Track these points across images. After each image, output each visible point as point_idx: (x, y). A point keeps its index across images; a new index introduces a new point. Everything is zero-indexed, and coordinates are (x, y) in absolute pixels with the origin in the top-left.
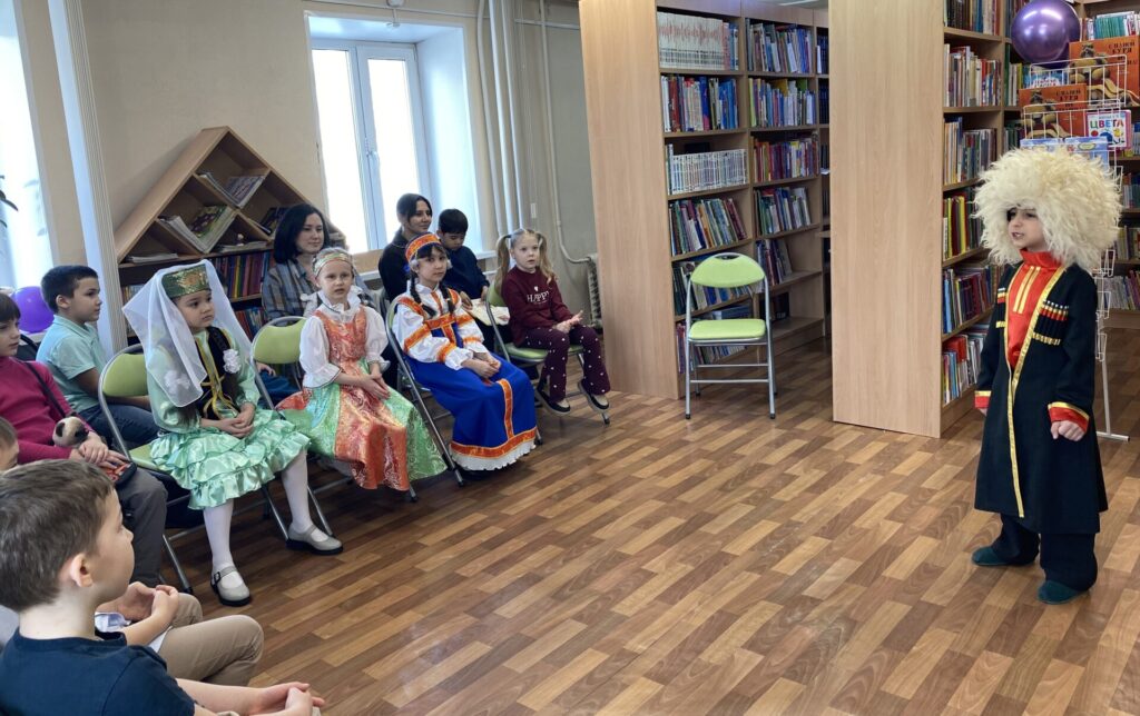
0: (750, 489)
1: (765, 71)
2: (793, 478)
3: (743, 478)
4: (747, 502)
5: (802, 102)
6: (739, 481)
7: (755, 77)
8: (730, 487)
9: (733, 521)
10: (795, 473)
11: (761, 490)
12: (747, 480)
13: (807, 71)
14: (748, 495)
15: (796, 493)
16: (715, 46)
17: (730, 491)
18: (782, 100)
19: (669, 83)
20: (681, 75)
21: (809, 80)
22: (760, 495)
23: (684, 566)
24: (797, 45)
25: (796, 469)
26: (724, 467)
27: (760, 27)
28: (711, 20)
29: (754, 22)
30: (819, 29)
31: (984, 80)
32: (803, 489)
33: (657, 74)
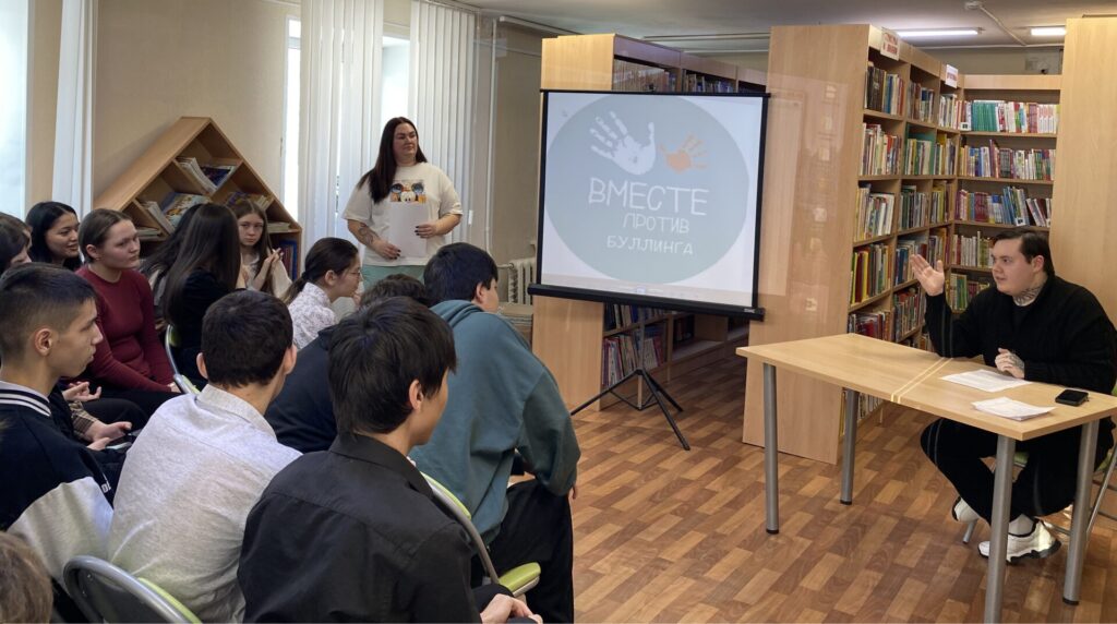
0: (677, 501)
2: (713, 493)
3: (668, 491)
4: (674, 513)
6: (666, 494)
8: (657, 498)
9: (664, 530)
10: (715, 489)
11: (685, 503)
12: (672, 493)
14: (675, 507)
15: (717, 508)
17: (658, 503)
22: (686, 508)
23: (625, 569)
25: (714, 485)
26: (650, 480)
27: (694, 78)
30: (740, 82)
31: (888, 153)
32: (722, 505)
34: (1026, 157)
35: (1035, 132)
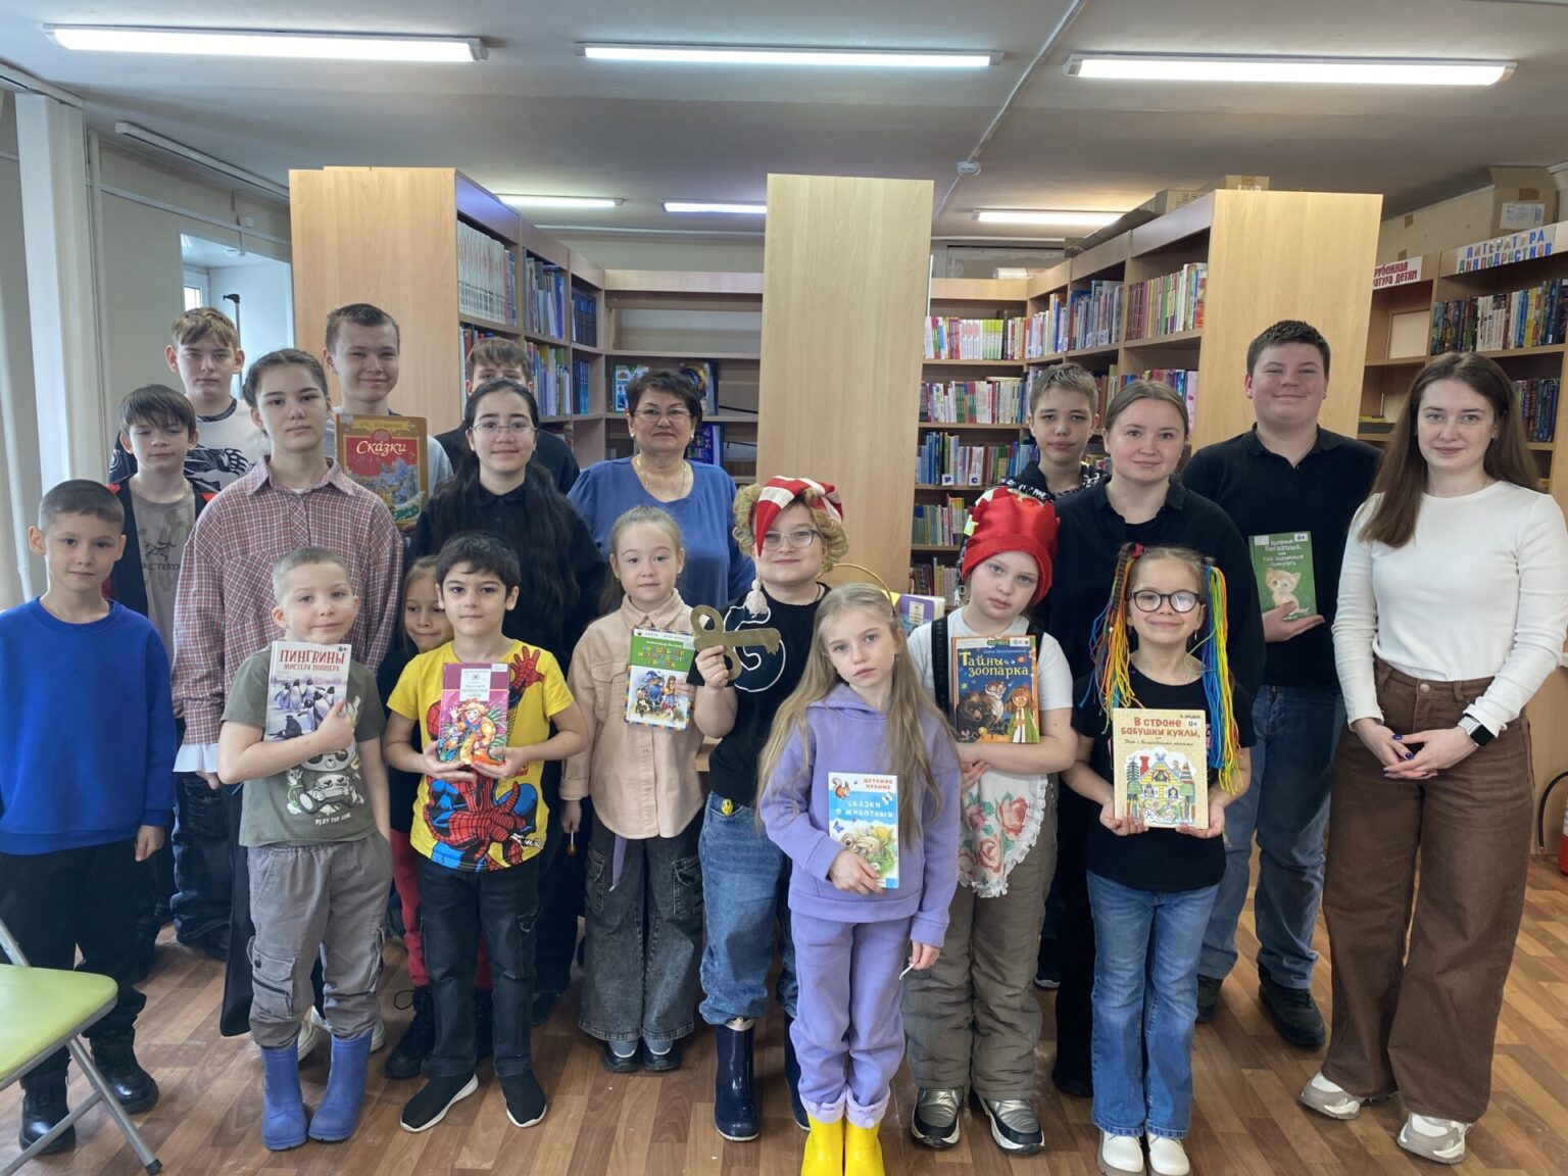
1: (535, 333)
5: (559, 380)
7: (528, 339)
13: (560, 336)
16: (498, 285)
18: (545, 375)
19: (465, 338)
20: (478, 328)
21: (565, 347)
24: (554, 294)
27: (530, 264)
28: (497, 244)
29: (530, 254)
30: (573, 276)
33: (457, 323)
34: (946, 393)
35: (958, 358)
